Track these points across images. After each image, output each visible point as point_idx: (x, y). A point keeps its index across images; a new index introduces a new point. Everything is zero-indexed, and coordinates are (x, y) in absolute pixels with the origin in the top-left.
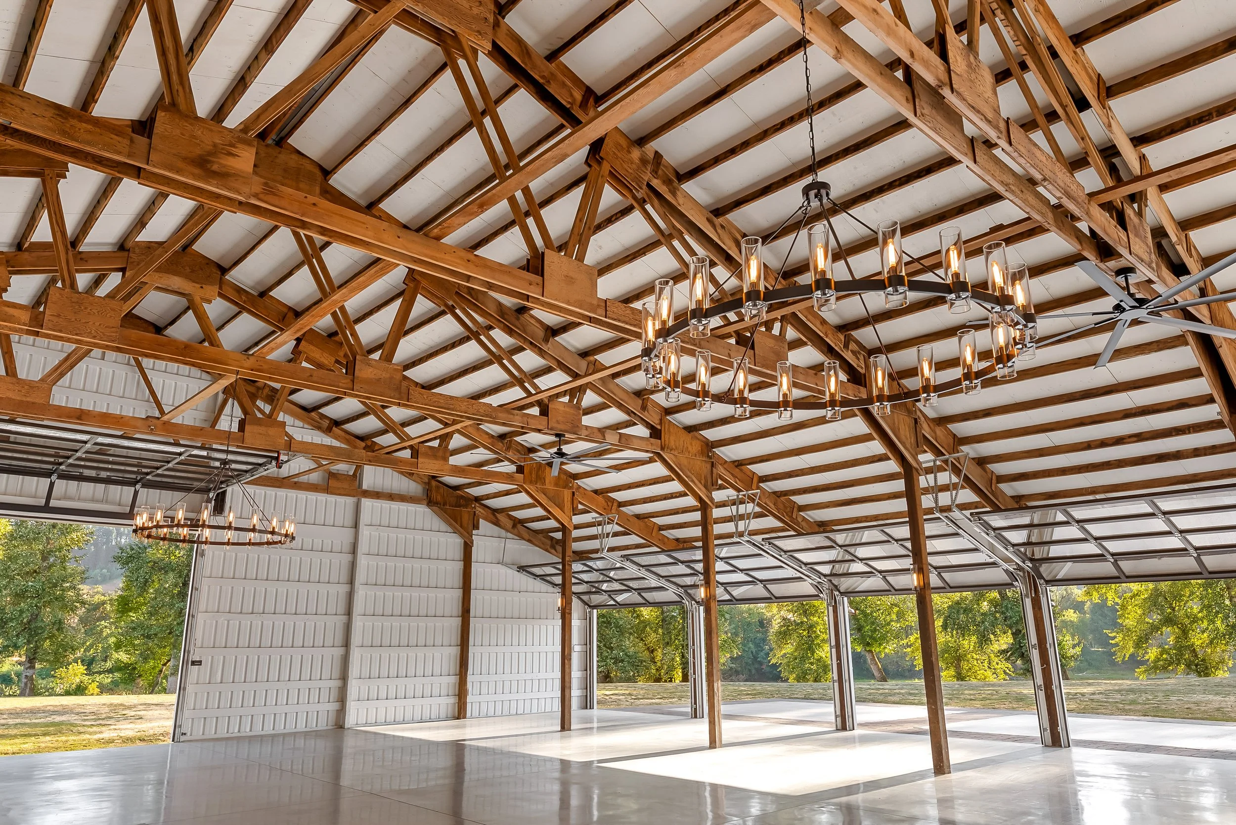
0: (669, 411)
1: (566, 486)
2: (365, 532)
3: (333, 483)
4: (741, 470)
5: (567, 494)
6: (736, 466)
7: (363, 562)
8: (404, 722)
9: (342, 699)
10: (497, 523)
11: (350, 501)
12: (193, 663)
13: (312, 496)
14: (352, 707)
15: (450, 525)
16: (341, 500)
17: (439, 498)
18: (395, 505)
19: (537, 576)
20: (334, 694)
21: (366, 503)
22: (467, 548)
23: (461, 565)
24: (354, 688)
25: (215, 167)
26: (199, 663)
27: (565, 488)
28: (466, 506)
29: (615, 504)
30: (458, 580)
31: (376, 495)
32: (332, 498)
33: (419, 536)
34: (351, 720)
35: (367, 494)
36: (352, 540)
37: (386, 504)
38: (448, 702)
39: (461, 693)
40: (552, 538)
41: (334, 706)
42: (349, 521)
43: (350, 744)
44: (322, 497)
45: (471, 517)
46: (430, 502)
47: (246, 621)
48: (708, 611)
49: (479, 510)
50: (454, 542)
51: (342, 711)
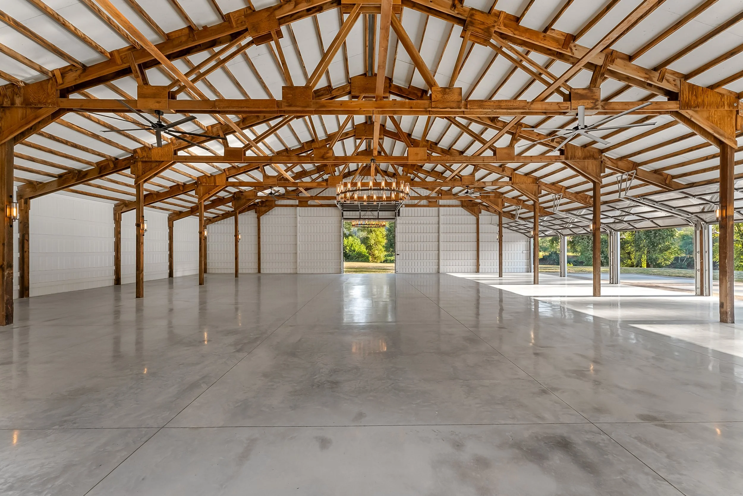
0: (515, 170)
1: (499, 197)
2: (441, 217)
3: (431, 204)
4: (555, 186)
5: (500, 200)
6: (552, 185)
7: (441, 226)
8: (458, 272)
9: (439, 265)
10: (488, 211)
11: (436, 208)
12: (397, 255)
13: (425, 208)
14: (441, 267)
15: (470, 213)
16: (434, 208)
17: (465, 204)
18: (451, 208)
19: (505, 227)
20: (436, 264)
21: (441, 209)
22: (478, 220)
23: (476, 225)
24: (441, 262)
25: (325, 157)
26: (399, 255)
27: (498, 198)
28: (476, 206)
29: (522, 202)
30: (475, 231)
31: (444, 206)
32: (431, 208)
33: (460, 217)
34: (441, 271)
35: (441, 206)
36: (438, 220)
37: (448, 208)
38: (474, 268)
39: (478, 265)
40: (512, 214)
41: (437, 267)
42: (437, 215)
43: (441, 277)
44: (428, 208)
45: (478, 210)
46: (462, 206)
47: (410, 244)
48: (534, 239)
49: (481, 207)
50: (473, 218)
51: (439, 268)
